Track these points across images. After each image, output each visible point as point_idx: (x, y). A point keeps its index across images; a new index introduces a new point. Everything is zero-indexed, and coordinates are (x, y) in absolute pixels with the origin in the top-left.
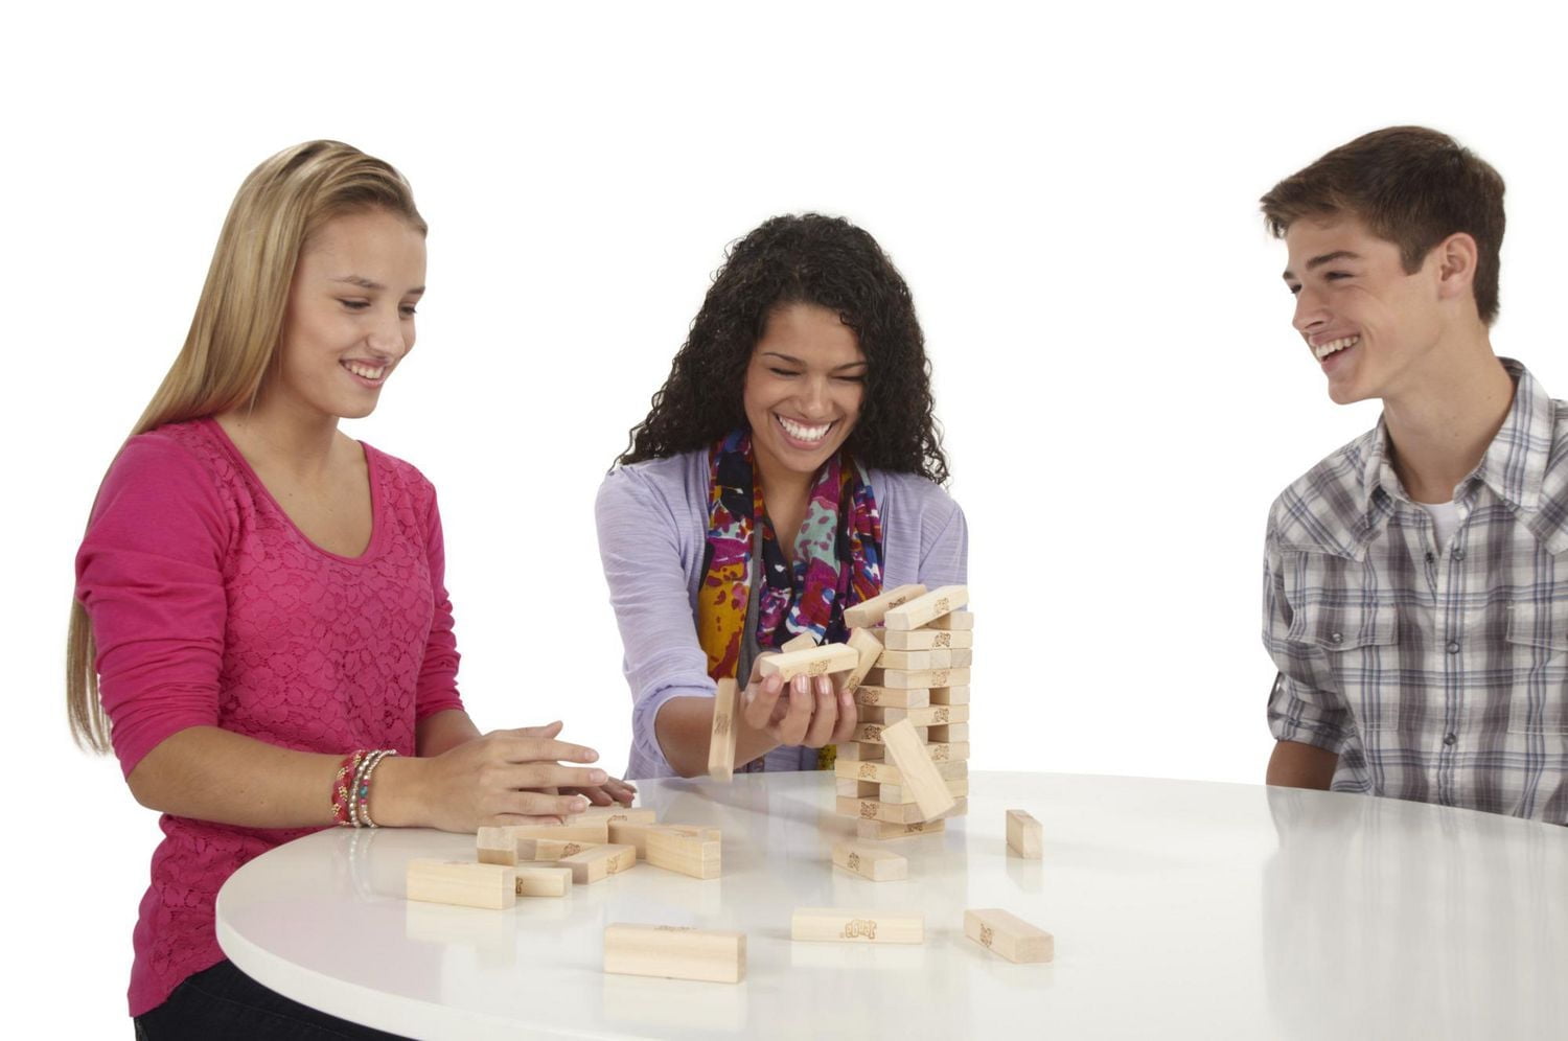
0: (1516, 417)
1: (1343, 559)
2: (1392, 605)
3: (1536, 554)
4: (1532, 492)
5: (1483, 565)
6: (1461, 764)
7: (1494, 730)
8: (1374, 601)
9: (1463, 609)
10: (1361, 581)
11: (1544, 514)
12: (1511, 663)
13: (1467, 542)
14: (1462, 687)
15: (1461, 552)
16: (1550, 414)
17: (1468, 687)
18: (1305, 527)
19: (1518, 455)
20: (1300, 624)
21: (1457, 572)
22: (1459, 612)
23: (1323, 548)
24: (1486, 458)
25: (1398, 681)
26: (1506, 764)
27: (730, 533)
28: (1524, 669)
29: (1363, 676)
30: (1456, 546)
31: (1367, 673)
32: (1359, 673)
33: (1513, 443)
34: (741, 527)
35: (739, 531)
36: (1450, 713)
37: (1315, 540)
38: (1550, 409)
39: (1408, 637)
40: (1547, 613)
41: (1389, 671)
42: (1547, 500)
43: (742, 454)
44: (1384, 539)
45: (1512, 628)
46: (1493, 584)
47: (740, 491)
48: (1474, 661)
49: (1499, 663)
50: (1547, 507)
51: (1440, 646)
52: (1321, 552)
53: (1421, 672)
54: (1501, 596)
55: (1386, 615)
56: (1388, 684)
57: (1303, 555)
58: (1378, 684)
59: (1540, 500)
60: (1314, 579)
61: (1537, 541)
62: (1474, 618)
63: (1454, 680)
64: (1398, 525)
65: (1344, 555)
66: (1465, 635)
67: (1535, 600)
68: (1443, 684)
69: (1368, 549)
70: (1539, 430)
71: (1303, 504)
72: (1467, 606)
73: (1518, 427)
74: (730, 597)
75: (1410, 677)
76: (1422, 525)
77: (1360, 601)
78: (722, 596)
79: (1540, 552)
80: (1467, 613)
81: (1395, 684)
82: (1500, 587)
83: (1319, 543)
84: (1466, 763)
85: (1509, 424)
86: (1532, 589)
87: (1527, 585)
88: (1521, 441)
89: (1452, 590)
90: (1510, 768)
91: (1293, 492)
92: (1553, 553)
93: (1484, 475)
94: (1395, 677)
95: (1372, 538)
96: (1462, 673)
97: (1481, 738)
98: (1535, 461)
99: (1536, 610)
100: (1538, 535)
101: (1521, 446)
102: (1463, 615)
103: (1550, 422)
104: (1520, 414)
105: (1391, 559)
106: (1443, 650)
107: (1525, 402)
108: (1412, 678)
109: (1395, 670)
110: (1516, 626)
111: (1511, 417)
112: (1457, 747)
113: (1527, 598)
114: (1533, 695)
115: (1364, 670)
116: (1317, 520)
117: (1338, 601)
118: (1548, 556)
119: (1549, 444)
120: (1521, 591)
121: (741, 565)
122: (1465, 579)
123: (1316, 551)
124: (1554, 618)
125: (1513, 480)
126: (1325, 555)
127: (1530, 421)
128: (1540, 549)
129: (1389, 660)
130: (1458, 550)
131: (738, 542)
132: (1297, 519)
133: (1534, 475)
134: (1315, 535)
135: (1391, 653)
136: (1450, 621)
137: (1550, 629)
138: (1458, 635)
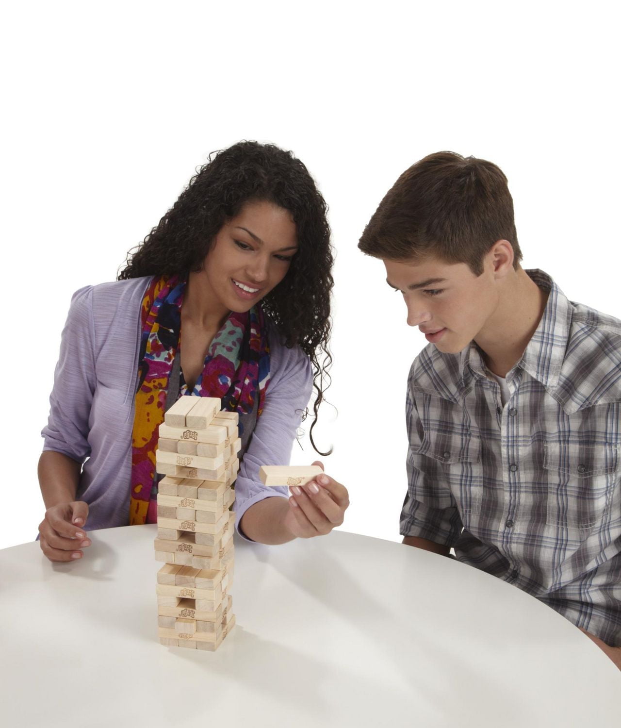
0: (545, 324)
1: (452, 402)
2: (478, 437)
3: (559, 414)
4: (555, 375)
5: (528, 418)
6: (516, 541)
7: (538, 522)
8: (469, 433)
9: (518, 446)
10: (462, 418)
11: (563, 387)
12: (547, 479)
13: (518, 403)
14: (519, 492)
15: (514, 410)
16: (568, 318)
17: (523, 492)
18: (431, 378)
19: (546, 350)
20: (427, 442)
21: (513, 423)
22: (515, 447)
23: (440, 393)
24: (525, 353)
25: (482, 484)
26: (543, 544)
27: (160, 358)
28: (555, 484)
29: (461, 480)
30: (511, 408)
31: (464, 478)
32: (459, 478)
33: (542, 342)
34: (169, 354)
35: (167, 356)
36: (512, 507)
37: (435, 387)
38: (568, 314)
39: (487, 457)
40: (567, 450)
41: (477, 477)
42: (564, 379)
43: (177, 306)
44: (473, 394)
45: (547, 459)
46: (535, 430)
47: (172, 331)
48: (526, 476)
49: (540, 479)
50: (565, 383)
51: (505, 467)
52: (439, 396)
53: (495, 480)
54: (540, 438)
55: (475, 443)
56: (477, 486)
57: (428, 396)
58: (470, 485)
59: (560, 379)
60: (435, 414)
61: (559, 405)
62: (524, 451)
63: (515, 487)
64: (481, 386)
65: (453, 400)
66: (520, 460)
67: (560, 441)
68: (509, 489)
69: (464, 400)
70: (560, 330)
71: (431, 362)
72: (520, 444)
73: (546, 331)
74: (157, 400)
75: (488, 483)
76: (495, 390)
77: (460, 432)
78: (151, 399)
79: (561, 413)
80: (520, 448)
81: (480, 486)
82: (539, 432)
83: (438, 390)
84: (519, 541)
85: (540, 329)
86: (557, 434)
87: (555, 432)
88: (548, 340)
89: (510, 435)
90: (545, 547)
91: (426, 353)
92: (568, 414)
93: (524, 365)
94: (480, 481)
95: (466, 393)
96: (519, 483)
97: (529, 525)
98: (557, 352)
99: (561, 447)
100: (559, 400)
101: (547, 343)
102: (517, 450)
103: (568, 324)
104: (547, 321)
105: (477, 408)
106: (507, 469)
107: (551, 312)
108: (490, 483)
109: (480, 477)
110: (549, 458)
111: (541, 324)
112: (513, 530)
113: (555, 439)
114: (560, 502)
115: (462, 476)
116: (437, 374)
117: (448, 430)
118: (565, 415)
119: (566, 340)
120: (551, 436)
121: (166, 379)
122: (517, 427)
123: (436, 396)
124: (570, 455)
125: (543, 367)
126: (441, 398)
127: (554, 325)
128: (561, 410)
129: (477, 470)
130: (512, 409)
131: (165, 363)
132: (426, 371)
133: (557, 363)
134: (436, 384)
135: (478, 467)
136: (510, 453)
137: (568, 461)
138: (516, 461)
